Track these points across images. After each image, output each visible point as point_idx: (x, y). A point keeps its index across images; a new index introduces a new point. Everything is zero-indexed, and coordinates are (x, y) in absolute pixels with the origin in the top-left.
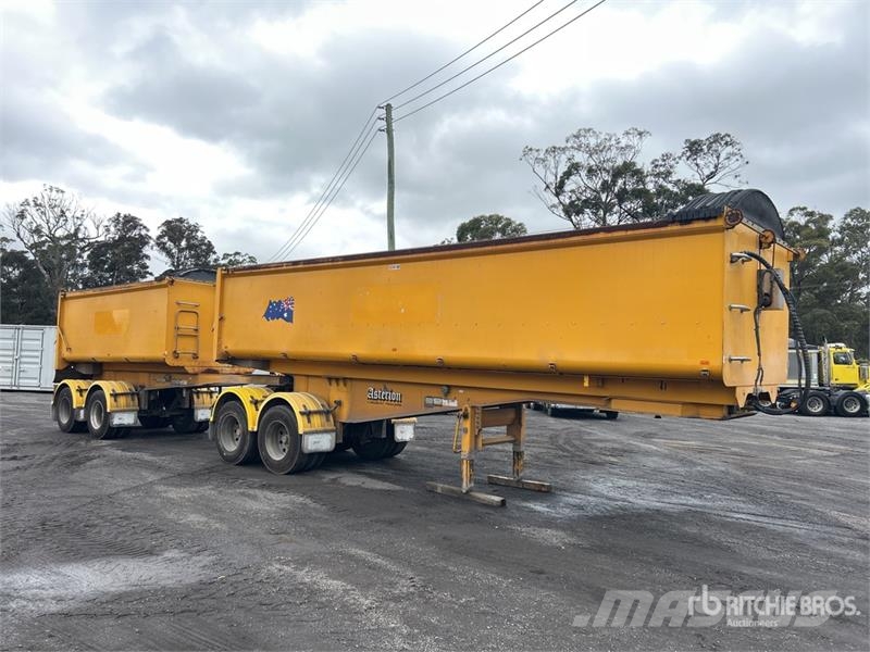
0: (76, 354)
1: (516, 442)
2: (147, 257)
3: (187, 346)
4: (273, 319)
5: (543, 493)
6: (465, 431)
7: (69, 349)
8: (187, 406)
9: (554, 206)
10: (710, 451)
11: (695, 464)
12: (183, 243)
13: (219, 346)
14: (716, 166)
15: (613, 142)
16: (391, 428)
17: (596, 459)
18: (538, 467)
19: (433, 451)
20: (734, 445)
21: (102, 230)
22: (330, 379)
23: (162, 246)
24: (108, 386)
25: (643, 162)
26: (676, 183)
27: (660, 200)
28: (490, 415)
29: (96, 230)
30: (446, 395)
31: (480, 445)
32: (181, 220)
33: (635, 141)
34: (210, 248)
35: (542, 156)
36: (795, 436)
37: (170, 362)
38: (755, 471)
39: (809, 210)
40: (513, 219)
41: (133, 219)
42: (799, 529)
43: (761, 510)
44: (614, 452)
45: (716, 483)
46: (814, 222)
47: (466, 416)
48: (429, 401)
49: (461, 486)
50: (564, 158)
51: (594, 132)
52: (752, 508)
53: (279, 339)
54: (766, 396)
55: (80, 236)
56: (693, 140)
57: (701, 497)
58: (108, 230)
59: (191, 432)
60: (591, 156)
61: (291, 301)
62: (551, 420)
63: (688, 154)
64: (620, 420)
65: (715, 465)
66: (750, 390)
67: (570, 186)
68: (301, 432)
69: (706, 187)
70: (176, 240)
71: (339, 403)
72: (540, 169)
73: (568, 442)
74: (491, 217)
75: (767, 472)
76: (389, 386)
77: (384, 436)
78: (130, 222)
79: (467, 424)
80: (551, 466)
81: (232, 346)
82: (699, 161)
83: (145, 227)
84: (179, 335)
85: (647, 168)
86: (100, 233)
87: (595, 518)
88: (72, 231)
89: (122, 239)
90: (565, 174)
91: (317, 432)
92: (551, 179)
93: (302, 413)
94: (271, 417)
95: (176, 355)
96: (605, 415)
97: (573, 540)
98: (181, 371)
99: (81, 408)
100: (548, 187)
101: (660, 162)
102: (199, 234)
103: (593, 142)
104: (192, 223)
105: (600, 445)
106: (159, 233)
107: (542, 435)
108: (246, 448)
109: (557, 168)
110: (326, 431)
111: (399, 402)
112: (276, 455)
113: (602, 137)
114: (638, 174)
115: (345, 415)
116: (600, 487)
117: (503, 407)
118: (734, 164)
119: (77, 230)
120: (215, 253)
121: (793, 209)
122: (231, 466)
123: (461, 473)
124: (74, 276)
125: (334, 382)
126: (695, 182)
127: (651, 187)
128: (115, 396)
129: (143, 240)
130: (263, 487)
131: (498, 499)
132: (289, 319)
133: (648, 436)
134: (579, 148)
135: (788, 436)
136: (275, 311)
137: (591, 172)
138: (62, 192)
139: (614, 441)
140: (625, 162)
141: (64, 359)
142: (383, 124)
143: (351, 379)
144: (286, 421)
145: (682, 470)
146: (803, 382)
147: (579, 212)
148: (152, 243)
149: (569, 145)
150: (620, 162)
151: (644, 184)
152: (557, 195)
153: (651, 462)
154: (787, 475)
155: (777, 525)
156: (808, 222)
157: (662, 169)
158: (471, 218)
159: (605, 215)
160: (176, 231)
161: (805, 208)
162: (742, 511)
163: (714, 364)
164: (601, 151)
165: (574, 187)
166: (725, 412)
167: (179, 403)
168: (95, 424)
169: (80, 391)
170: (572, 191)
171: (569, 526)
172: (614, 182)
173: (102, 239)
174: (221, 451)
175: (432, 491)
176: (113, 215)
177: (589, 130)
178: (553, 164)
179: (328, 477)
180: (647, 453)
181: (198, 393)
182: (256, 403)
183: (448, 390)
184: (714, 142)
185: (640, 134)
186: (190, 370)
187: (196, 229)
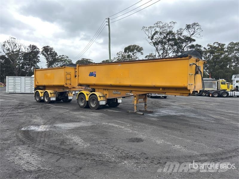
0: (40, 84)
1: (145, 102)
2: (39, 57)
3: (68, 82)
4: (91, 76)
5: (151, 112)
6: (135, 100)
7: (38, 83)
8: (66, 96)
9: (151, 43)
10: (188, 105)
11: (184, 107)
12: (49, 53)
13: (78, 82)
14: (194, 32)
15: (167, 25)
16: (117, 100)
17: (162, 106)
18: (149, 108)
19: (125, 105)
20: (194, 104)
21: (26, 49)
22: (104, 89)
23: (43, 54)
24: (49, 91)
25: (175, 31)
26: (183, 36)
27: (179, 41)
28: (140, 96)
29: (25, 49)
30: (131, 93)
31: (138, 102)
32: (48, 46)
33: (173, 25)
34: (56, 54)
35: (147, 29)
36: (208, 102)
37: (65, 86)
38: (197, 108)
39: (219, 43)
40: (139, 46)
41: (35, 46)
42: (203, 118)
43: (196, 115)
44: (166, 105)
45: (188, 111)
46: (220, 46)
47: (135, 97)
48: (127, 94)
49: (134, 111)
50: (153, 29)
51: (162, 22)
52: (195, 115)
53: (92, 81)
54: (197, 92)
55: (20, 51)
56: (188, 24)
57: (184, 113)
58: (28, 49)
59: (67, 102)
60: (161, 29)
61: (95, 72)
62: (151, 99)
63: (187, 28)
64: (167, 99)
65: (189, 107)
66: (193, 90)
67: (155, 37)
68: (99, 101)
69: (191, 37)
70: (47, 52)
71: (106, 94)
72: (147, 33)
73: (155, 103)
74: (133, 45)
75: (199, 109)
76: (118, 91)
77: (115, 102)
78: (34, 47)
79: (136, 98)
80: (152, 108)
81: (81, 82)
82: (189, 30)
83: (38, 49)
84: (67, 80)
85: (176, 32)
86: (26, 50)
87: (162, 116)
88: (18, 50)
89: (32, 52)
90: (154, 34)
91: (102, 101)
92: (150, 35)
93: (99, 97)
94: (92, 98)
95: (66, 84)
96: (163, 97)
97: (158, 120)
98: (67, 88)
99: (42, 97)
100: (149, 37)
101: (179, 31)
102: (53, 50)
103: (161, 25)
104: (51, 47)
105: (163, 104)
106: (42, 50)
107: (149, 102)
108: (86, 104)
109: (151, 32)
110: (104, 101)
111: (120, 94)
112: (93, 105)
113: (164, 24)
114: (173, 34)
115: (108, 97)
116: (163, 112)
117: (142, 95)
118: (199, 31)
119: (19, 49)
120: (57, 55)
121: (215, 43)
122: (82, 108)
123: (134, 109)
124: (19, 62)
125: (105, 90)
126: (188, 36)
127: (176, 37)
128: (51, 94)
129: (38, 52)
130: (92, 112)
131: (142, 113)
132: (95, 76)
133: (174, 102)
134: (157, 27)
135: (207, 102)
136: (91, 74)
137: (161, 33)
138: (15, 39)
139: (166, 103)
140: (170, 31)
141: (36, 85)
142: (107, 23)
143: (109, 89)
144: (95, 98)
145: (181, 108)
146: (203, 89)
147: (157, 44)
148: (40, 53)
149: (155, 26)
150: (168, 30)
151: (175, 37)
152: (152, 40)
153: (174, 107)
154: (204, 109)
155: (199, 117)
156: (219, 46)
157: (180, 32)
158: (128, 46)
159: (164, 45)
160: (47, 49)
161: (218, 42)
162: (192, 115)
163: (186, 85)
164: (163, 28)
165: (156, 37)
166: (188, 94)
167: (64, 95)
168: (46, 100)
169: (41, 93)
170: (156, 38)
171: (157, 118)
172: (167, 36)
173: (26, 52)
174: (79, 105)
175: (128, 112)
176: (29, 45)
177: (160, 22)
178: (150, 31)
179: (105, 110)
180: (173, 105)
181: (69, 93)
182: (87, 95)
183: (131, 91)
184: (194, 25)
185: (174, 23)
186: (69, 87)
187: (52, 49)
